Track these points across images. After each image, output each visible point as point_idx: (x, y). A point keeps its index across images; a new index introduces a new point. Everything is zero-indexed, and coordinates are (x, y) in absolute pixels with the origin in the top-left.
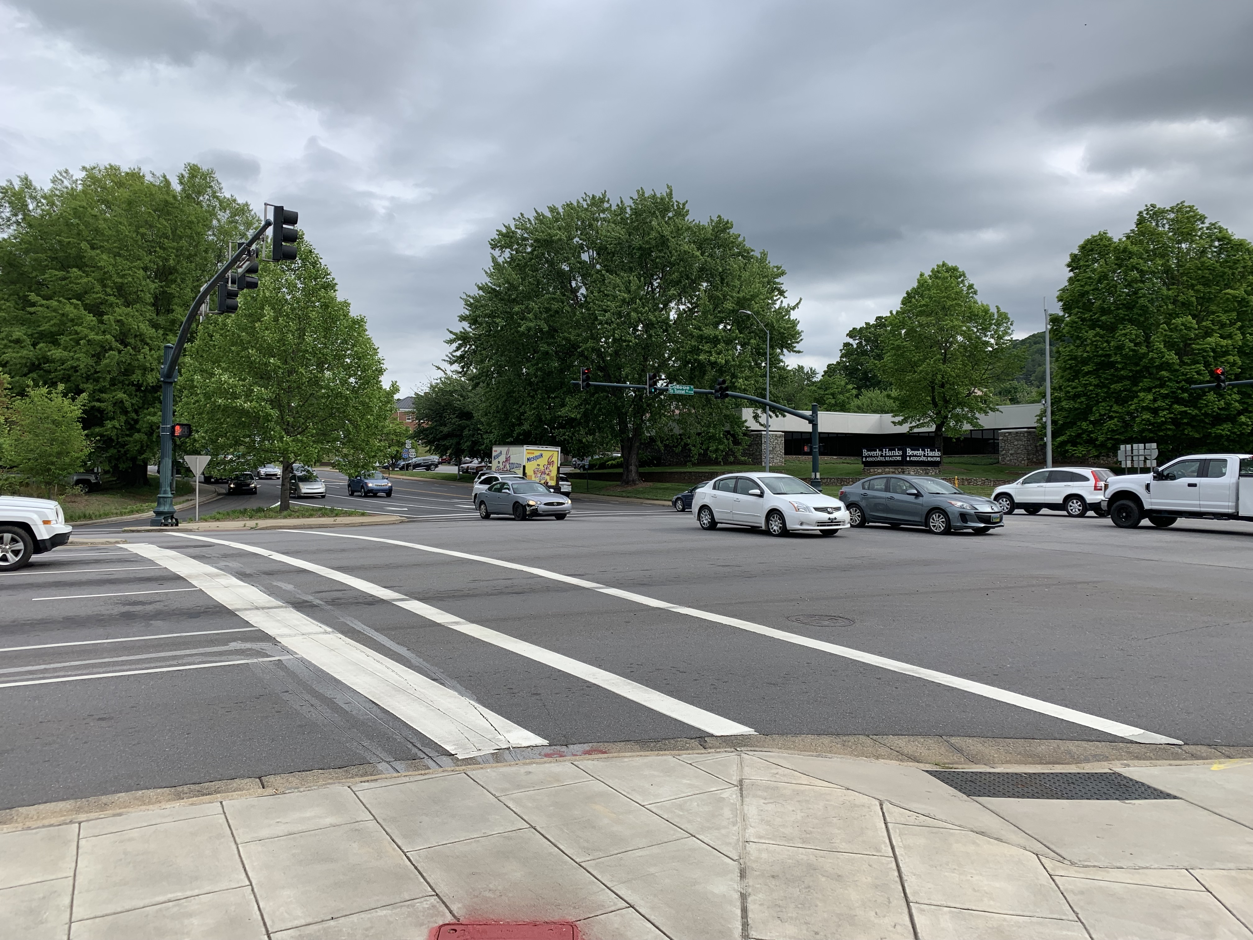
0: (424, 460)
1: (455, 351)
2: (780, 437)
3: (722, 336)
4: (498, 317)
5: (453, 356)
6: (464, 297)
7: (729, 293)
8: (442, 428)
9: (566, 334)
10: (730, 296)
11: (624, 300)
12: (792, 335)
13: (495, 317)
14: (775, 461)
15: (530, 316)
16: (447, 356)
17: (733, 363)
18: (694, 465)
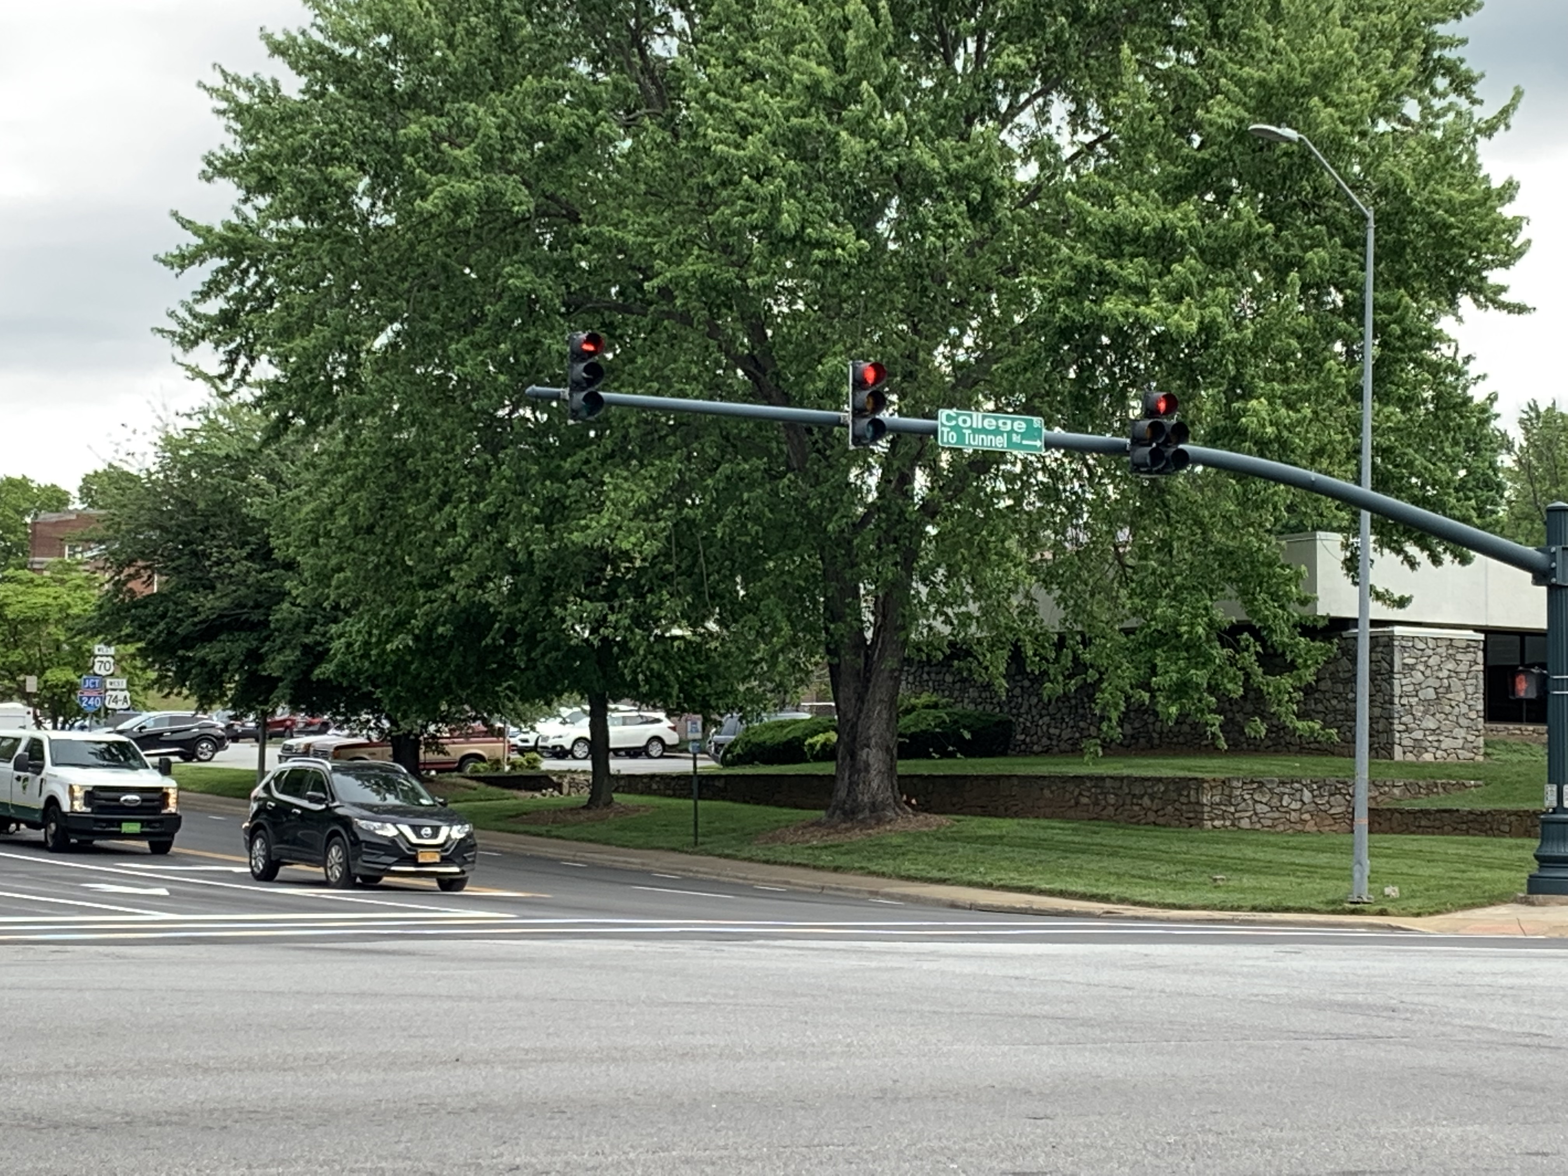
0: (173, 720)
1: (205, 295)
2: (1466, 649)
3: (1192, 232)
4: (344, 159)
5: (195, 316)
6: (218, 81)
7: (1231, 67)
8: (195, 599)
9: (605, 229)
10: (1232, 77)
11: (813, 89)
12: (1477, 236)
13: (332, 159)
14: (1447, 743)
15: (465, 155)
16: (172, 314)
17: (1233, 335)
18: (1110, 748)
